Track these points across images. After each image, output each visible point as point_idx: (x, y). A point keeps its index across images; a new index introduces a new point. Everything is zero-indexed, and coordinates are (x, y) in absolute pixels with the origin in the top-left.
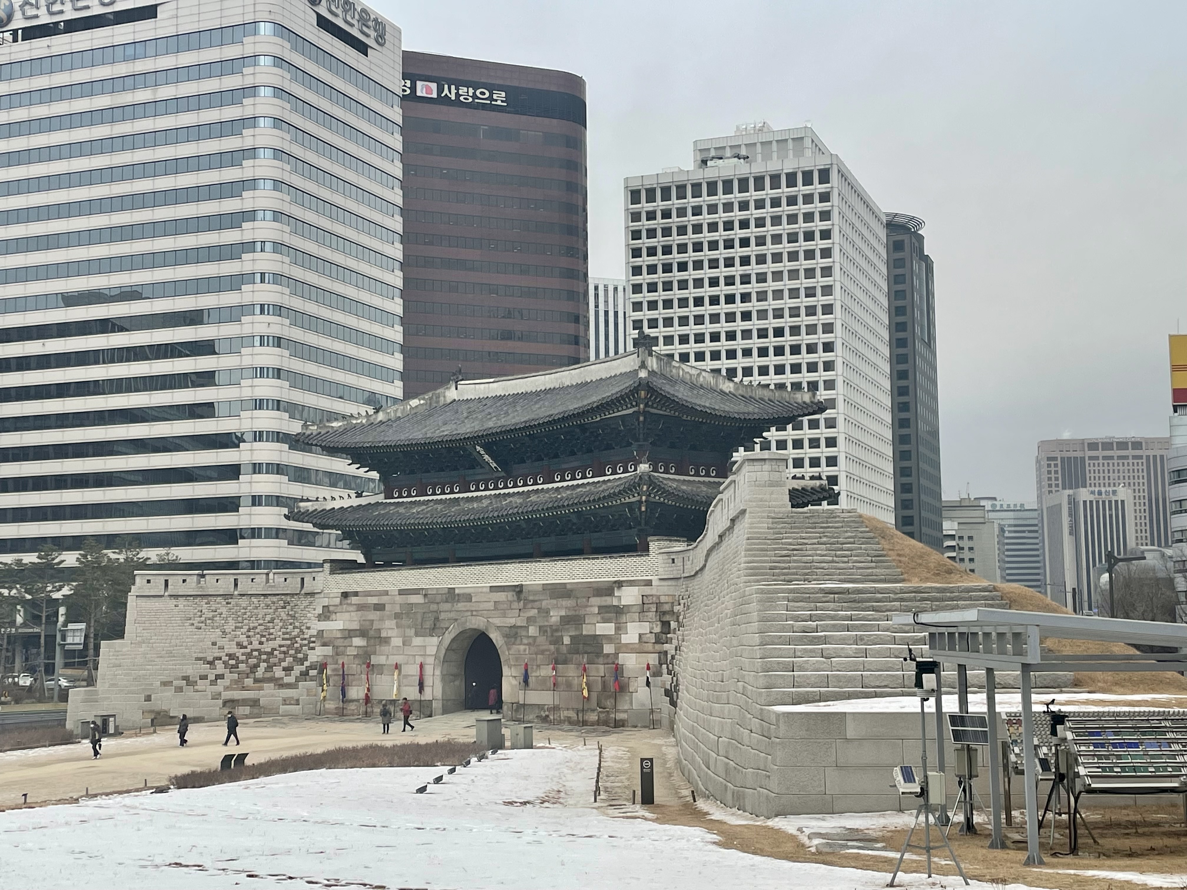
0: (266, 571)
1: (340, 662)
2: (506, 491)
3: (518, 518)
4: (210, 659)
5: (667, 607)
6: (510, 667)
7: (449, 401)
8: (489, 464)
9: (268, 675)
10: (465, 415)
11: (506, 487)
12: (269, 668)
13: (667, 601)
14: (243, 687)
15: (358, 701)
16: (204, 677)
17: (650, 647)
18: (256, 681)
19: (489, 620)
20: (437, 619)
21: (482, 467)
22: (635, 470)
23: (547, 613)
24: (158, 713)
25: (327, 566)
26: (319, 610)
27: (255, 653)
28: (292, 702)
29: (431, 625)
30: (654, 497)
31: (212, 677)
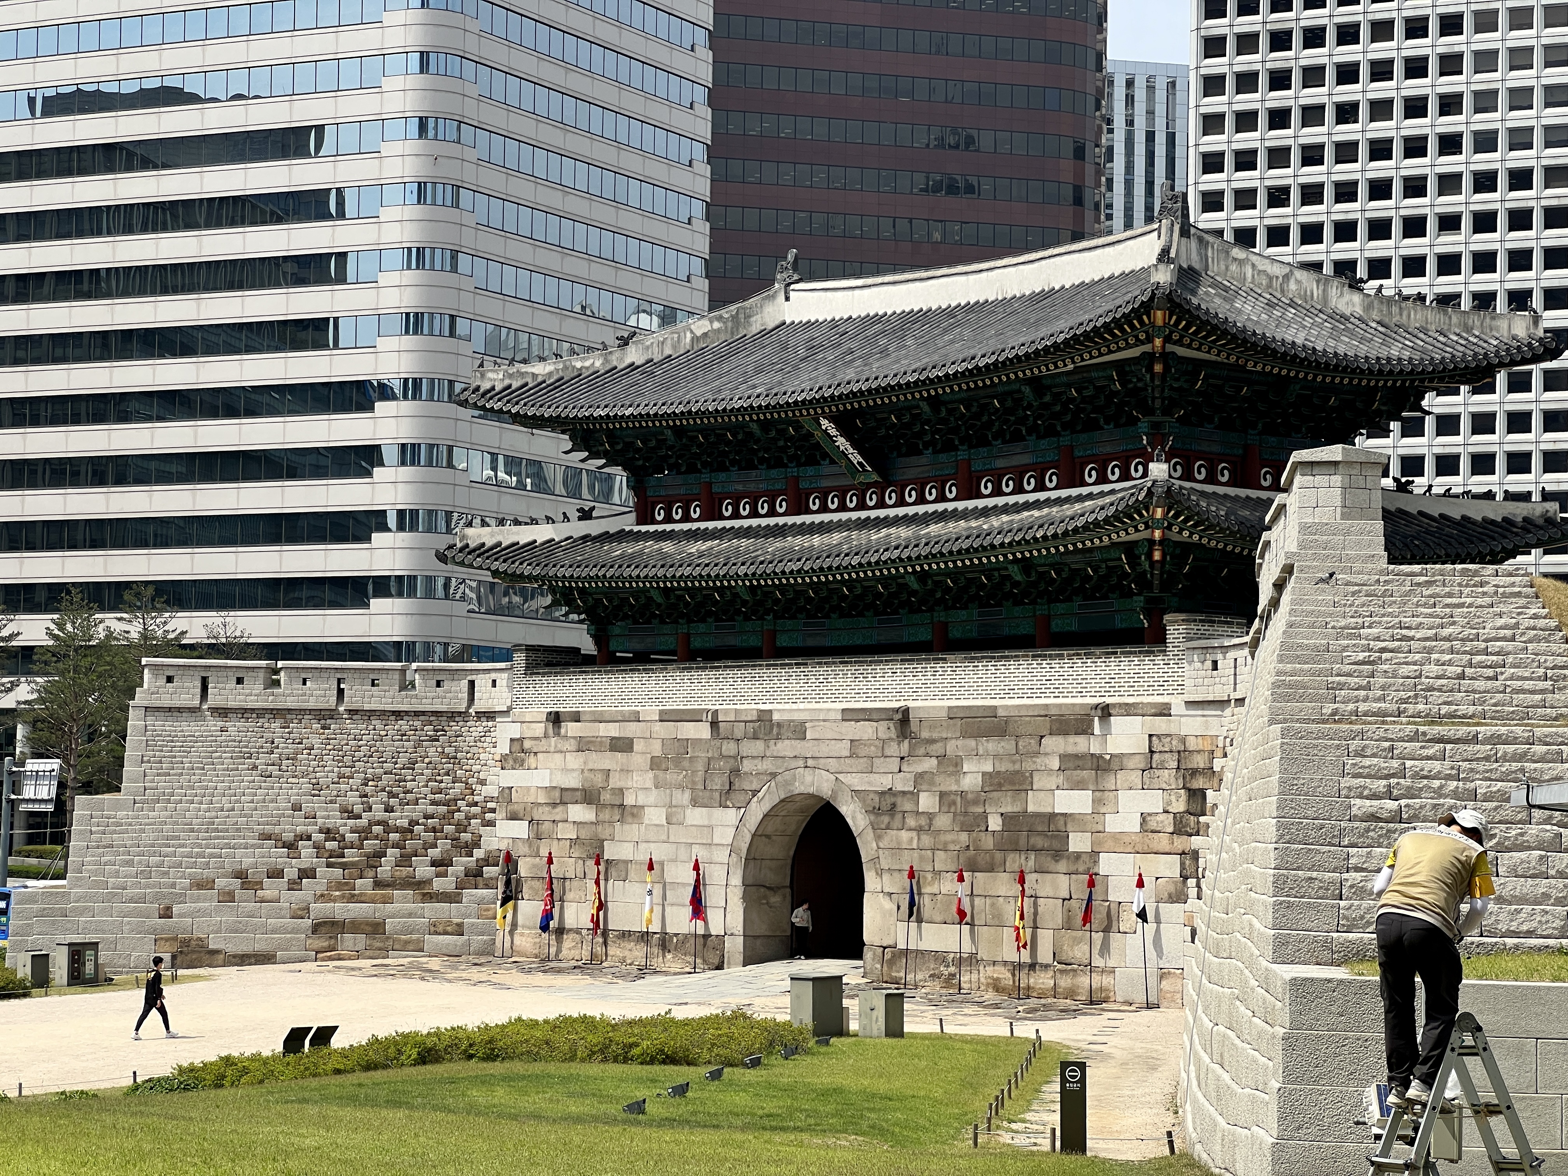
0: (398, 665)
1: (544, 853)
2: (882, 513)
3: (902, 570)
4: (288, 836)
5: (1199, 762)
6: (880, 873)
7: (771, 325)
8: (846, 455)
9: (405, 871)
10: (802, 352)
11: (881, 504)
12: (405, 860)
13: (1201, 747)
14: (353, 896)
15: (578, 931)
16: (277, 874)
17: (1162, 841)
18: (378, 884)
19: (840, 776)
20: (736, 772)
21: (833, 462)
22: (1145, 474)
23: (956, 765)
24: (186, 943)
25: (520, 658)
26: (504, 748)
27: (377, 829)
28: (449, 929)
29: (723, 785)
30: (1180, 532)
31: (291, 873)
